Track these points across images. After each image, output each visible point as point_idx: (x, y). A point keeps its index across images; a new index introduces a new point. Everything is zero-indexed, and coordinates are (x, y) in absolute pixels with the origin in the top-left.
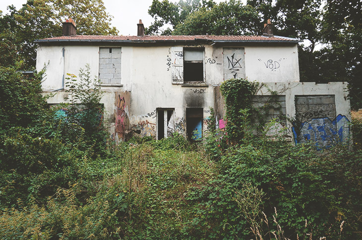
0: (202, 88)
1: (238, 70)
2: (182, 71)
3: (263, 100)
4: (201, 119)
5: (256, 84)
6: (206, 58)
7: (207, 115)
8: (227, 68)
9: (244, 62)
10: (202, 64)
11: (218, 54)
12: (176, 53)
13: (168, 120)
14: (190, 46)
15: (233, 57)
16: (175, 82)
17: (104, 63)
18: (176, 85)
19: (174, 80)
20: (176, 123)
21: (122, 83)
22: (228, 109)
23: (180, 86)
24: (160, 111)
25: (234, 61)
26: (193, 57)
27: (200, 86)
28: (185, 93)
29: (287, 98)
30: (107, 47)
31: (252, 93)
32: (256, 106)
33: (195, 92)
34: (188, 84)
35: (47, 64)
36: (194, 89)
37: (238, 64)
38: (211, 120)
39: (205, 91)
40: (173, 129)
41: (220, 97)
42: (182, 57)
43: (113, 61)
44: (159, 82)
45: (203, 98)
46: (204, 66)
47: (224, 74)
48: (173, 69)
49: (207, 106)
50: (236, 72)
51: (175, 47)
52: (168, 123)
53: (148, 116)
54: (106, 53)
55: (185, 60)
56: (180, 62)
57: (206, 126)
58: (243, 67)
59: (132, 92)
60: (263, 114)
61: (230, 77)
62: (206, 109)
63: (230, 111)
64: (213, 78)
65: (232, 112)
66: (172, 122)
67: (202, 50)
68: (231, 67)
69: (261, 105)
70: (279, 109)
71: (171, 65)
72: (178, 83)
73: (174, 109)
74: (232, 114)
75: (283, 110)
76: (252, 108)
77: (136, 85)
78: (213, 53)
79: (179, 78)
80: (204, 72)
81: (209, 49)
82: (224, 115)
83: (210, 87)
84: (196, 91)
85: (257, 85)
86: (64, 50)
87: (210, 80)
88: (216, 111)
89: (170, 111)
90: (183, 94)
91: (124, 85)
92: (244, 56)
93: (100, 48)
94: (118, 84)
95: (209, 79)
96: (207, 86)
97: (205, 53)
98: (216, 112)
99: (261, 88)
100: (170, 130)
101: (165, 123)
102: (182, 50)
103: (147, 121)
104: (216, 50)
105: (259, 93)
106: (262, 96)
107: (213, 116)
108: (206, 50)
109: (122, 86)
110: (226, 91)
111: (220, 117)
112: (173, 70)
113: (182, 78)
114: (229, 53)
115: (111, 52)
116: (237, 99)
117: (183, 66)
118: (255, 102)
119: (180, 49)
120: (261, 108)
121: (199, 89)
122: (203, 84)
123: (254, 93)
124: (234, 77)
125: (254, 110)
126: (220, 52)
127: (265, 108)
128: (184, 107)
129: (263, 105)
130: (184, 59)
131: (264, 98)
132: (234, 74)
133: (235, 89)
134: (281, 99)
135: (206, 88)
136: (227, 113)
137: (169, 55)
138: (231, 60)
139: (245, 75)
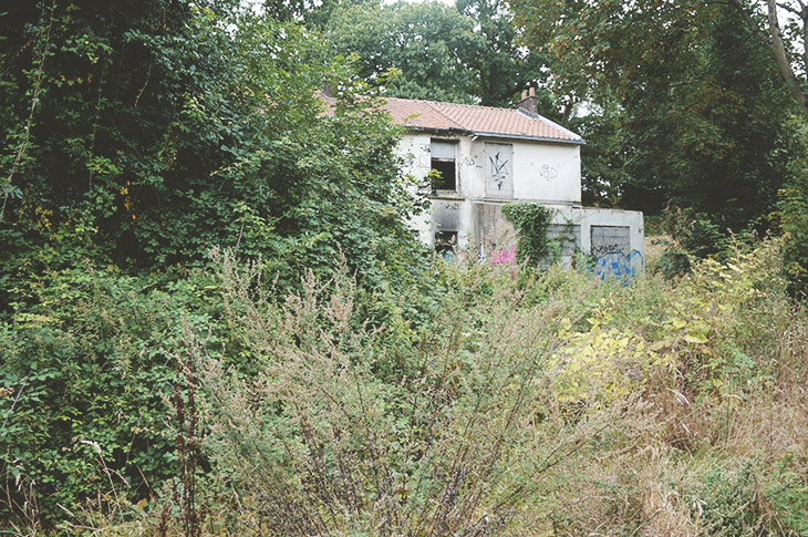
0: (457, 202)
1: (504, 177)
3: (558, 229)
6: (461, 157)
7: (463, 243)
8: (489, 174)
9: (512, 165)
10: (454, 163)
11: (478, 151)
12: (422, 146)
14: (441, 137)
15: (497, 157)
25: (499, 163)
26: (444, 153)
27: (455, 199)
29: (582, 228)
31: (547, 221)
32: (550, 236)
33: (447, 208)
34: (438, 194)
36: (446, 202)
37: (503, 169)
39: (461, 207)
42: (430, 153)
45: (458, 217)
46: (457, 167)
47: (486, 183)
49: (462, 229)
50: (501, 180)
51: (419, 137)
55: (433, 157)
56: (427, 159)
57: (461, 257)
58: (510, 174)
61: (493, 191)
62: (461, 233)
64: (470, 187)
67: (456, 143)
68: (495, 173)
69: (556, 235)
70: (573, 241)
71: (414, 165)
75: (577, 242)
78: (472, 150)
81: (465, 143)
83: (467, 200)
84: (448, 206)
85: (552, 212)
87: (467, 190)
92: (512, 156)
95: (467, 188)
96: (463, 200)
97: (459, 148)
99: (556, 215)
102: (429, 142)
104: (477, 146)
106: (556, 225)
108: (462, 143)
112: (418, 172)
114: (492, 150)
117: (430, 166)
118: (550, 231)
119: (427, 140)
121: (452, 203)
122: (456, 196)
124: (498, 188)
126: (482, 146)
127: (560, 239)
128: (432, 229)
129: (558, 235)
130: (431, 155)
131: (559, 227)
132: (499, 183)
134: (575, 229)
135: (462, 202)
137: (411, 148)
138: (494, 161)
139: (512, 185)
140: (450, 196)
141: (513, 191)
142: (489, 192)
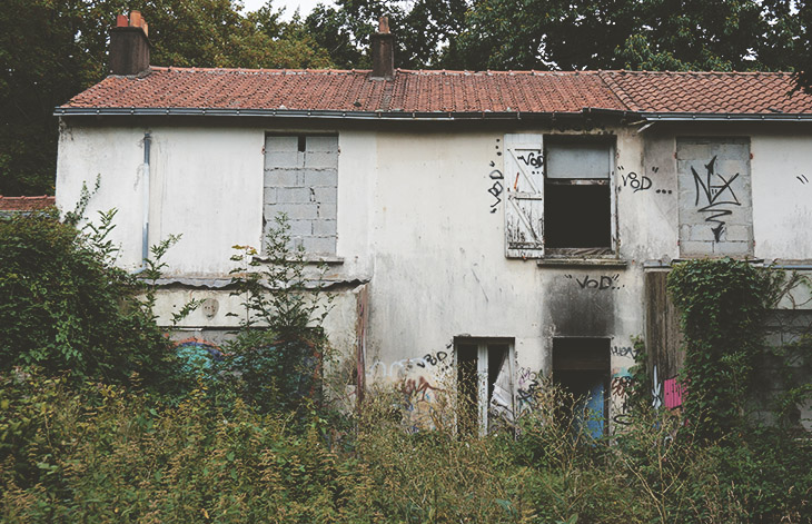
0: (607, 274)
1: (729, 212)
2: (541, 216)
3: (796, 323)
4: (600, 377)
5: (775, 275)
6: (620, 173)
7: (622, 364)
8: (690, 206)
9: (749, 185)
10: (606, 189)
11: (661, 160)
12: (521, 154)
13: (492, 378)
14: (566, 132)
15: (710, 168)
16: (516, 253)
17: (281, 185)
18: (521, 263)
19: (513, 246)
20: (517, 386)
21: (340, 253)
22: (692, 348)
23: (533, 264)
24: (466, 348)
25: (716, 181)
26: (577, 167)
27: (601, 268)
28: (550, 289)
30: (292, 130)
31: (764, 304)
32: (774, 341)
33: (583, 286)
34: (558, 257)
35: (91, 188)
36: (579, 275)
37: (726, 193)
38: (634, 380)
39: (618, 284)
40: (510, 407)
41: (666, 308)
42: (541, 169)
43: (311, 179)
44: (462, 251)
45: (609, 307)
46: (612, 197)
47: (680, 227)
48: (509, 209)
49: (622, 333)
50: (720, 219)
51: (516, 136)
52: (491, 389)
53: (428, 364)
54: (286, 153)
55: (550, 176)
56: (534, 182)
57: (618, 401)
58: (745, 204)
59: (374, 281)
60: (796, 365)
61: (701, 244)
62: (619, 341)
63: (697, 357)
64: (642, 239)
65: (704, 358)
66: (506, 386)
67: (607, 145)
68: (704, 202)
69: (792, 339)
71: (504, 196)
72: (527, 253)
73: (512, 340)
74: (703, 362)
76: (763, 347)
77: (386, 259)
78: (645, 156)
79: (529, 239)
80: (613, 219)
81: (628, 141)
82: (681, 365)
83: (632, 268)
84: (586, 282)
85: (779, 280)
86: (147, 142)
87: (633, 246)
88: (654, 349)
89: (500, 349)
90: (541, 290)
91: (349, 260)
92: (748, 165)
93: (267, 135)
94: (328, 255)
95: (631, 240)
96: (623, 267)
97: (616, 154)
98: (651, 352)
99: (789, 287)
100: (500, 410)
101: (483, 387)
102: (540, 146)
103: (422, 379)
104: (655, 146)
105: (784, 303)
106: (794, 313)
107: (644, 369)
108: (620, 145)
109: (342, 263)
110: (685, 294)
111: (668, 370)
112: (511, 210)
113: (541, 238)
114: (698, 156)
115: (302, 148)
116: (717, 320)
117: (542, 197)
118: (773, 329)
119: (534, 141)
120: (791, 349)
121: (595, 276)
122: (608, 259)
123: (770, 303)
124: (712, 237)
125: (770, 353)
126: (665, 152)
127: (803, 347)
128: (545, 334)
129: (797, 339)
130: (545, 173)
131: (801, 317)
132: (716, 226)
133: (712, 292)
135: (621, 273)
136: (688, 360)
137: (497, 160)
138: (704, 178)
139: (751, 229)
140: (596, 261)
141: (752, 244)
142: (690, 247)
